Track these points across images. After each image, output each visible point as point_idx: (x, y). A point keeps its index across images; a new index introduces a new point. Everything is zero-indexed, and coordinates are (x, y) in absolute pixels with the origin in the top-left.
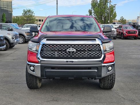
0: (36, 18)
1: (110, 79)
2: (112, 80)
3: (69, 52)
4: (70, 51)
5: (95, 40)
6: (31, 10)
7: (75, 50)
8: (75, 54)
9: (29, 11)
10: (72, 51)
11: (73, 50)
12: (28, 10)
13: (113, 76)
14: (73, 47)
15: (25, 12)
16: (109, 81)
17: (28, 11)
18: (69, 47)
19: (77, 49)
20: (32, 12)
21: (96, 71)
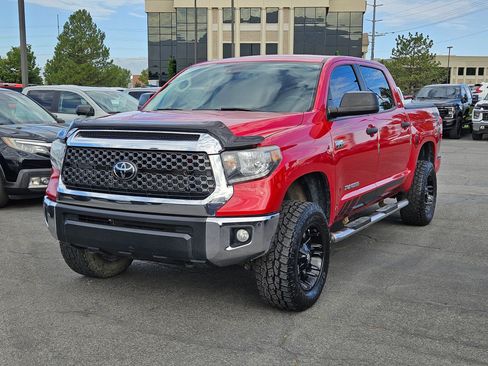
0: (439, 63)
1: (271, 274)
2: (277, 280)
3: (118, 172)
4: (121, 169)
5: (196, 138)
6: (425, 37)
7: (133, 168)
8: (135, 179)
9: (418, 40)
10: (125, 170)
11: (128, 166)
12: (414, 36)
13: (280, 267)
14: (131, 158)
15: (404, 45)
16: (270, 280)
17: (413, 39)
18: (122, 158)
19: (140, 165)
20: (428, 42)
21: (187, 237)
